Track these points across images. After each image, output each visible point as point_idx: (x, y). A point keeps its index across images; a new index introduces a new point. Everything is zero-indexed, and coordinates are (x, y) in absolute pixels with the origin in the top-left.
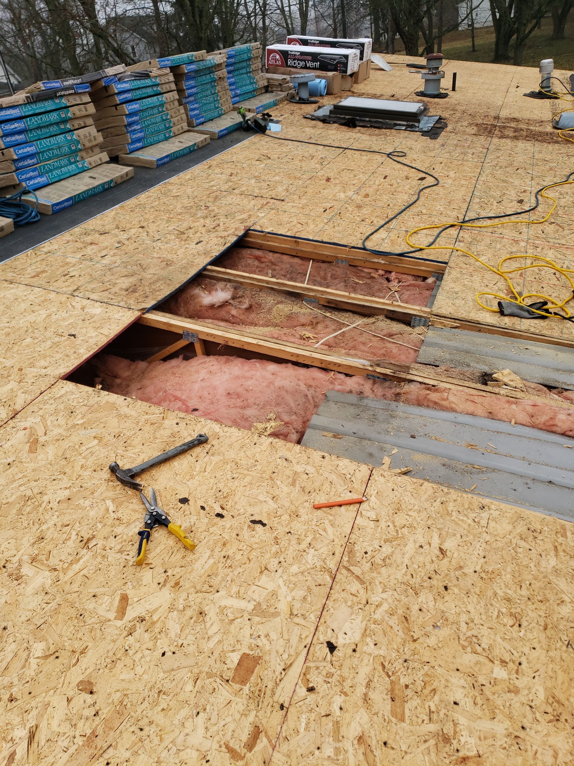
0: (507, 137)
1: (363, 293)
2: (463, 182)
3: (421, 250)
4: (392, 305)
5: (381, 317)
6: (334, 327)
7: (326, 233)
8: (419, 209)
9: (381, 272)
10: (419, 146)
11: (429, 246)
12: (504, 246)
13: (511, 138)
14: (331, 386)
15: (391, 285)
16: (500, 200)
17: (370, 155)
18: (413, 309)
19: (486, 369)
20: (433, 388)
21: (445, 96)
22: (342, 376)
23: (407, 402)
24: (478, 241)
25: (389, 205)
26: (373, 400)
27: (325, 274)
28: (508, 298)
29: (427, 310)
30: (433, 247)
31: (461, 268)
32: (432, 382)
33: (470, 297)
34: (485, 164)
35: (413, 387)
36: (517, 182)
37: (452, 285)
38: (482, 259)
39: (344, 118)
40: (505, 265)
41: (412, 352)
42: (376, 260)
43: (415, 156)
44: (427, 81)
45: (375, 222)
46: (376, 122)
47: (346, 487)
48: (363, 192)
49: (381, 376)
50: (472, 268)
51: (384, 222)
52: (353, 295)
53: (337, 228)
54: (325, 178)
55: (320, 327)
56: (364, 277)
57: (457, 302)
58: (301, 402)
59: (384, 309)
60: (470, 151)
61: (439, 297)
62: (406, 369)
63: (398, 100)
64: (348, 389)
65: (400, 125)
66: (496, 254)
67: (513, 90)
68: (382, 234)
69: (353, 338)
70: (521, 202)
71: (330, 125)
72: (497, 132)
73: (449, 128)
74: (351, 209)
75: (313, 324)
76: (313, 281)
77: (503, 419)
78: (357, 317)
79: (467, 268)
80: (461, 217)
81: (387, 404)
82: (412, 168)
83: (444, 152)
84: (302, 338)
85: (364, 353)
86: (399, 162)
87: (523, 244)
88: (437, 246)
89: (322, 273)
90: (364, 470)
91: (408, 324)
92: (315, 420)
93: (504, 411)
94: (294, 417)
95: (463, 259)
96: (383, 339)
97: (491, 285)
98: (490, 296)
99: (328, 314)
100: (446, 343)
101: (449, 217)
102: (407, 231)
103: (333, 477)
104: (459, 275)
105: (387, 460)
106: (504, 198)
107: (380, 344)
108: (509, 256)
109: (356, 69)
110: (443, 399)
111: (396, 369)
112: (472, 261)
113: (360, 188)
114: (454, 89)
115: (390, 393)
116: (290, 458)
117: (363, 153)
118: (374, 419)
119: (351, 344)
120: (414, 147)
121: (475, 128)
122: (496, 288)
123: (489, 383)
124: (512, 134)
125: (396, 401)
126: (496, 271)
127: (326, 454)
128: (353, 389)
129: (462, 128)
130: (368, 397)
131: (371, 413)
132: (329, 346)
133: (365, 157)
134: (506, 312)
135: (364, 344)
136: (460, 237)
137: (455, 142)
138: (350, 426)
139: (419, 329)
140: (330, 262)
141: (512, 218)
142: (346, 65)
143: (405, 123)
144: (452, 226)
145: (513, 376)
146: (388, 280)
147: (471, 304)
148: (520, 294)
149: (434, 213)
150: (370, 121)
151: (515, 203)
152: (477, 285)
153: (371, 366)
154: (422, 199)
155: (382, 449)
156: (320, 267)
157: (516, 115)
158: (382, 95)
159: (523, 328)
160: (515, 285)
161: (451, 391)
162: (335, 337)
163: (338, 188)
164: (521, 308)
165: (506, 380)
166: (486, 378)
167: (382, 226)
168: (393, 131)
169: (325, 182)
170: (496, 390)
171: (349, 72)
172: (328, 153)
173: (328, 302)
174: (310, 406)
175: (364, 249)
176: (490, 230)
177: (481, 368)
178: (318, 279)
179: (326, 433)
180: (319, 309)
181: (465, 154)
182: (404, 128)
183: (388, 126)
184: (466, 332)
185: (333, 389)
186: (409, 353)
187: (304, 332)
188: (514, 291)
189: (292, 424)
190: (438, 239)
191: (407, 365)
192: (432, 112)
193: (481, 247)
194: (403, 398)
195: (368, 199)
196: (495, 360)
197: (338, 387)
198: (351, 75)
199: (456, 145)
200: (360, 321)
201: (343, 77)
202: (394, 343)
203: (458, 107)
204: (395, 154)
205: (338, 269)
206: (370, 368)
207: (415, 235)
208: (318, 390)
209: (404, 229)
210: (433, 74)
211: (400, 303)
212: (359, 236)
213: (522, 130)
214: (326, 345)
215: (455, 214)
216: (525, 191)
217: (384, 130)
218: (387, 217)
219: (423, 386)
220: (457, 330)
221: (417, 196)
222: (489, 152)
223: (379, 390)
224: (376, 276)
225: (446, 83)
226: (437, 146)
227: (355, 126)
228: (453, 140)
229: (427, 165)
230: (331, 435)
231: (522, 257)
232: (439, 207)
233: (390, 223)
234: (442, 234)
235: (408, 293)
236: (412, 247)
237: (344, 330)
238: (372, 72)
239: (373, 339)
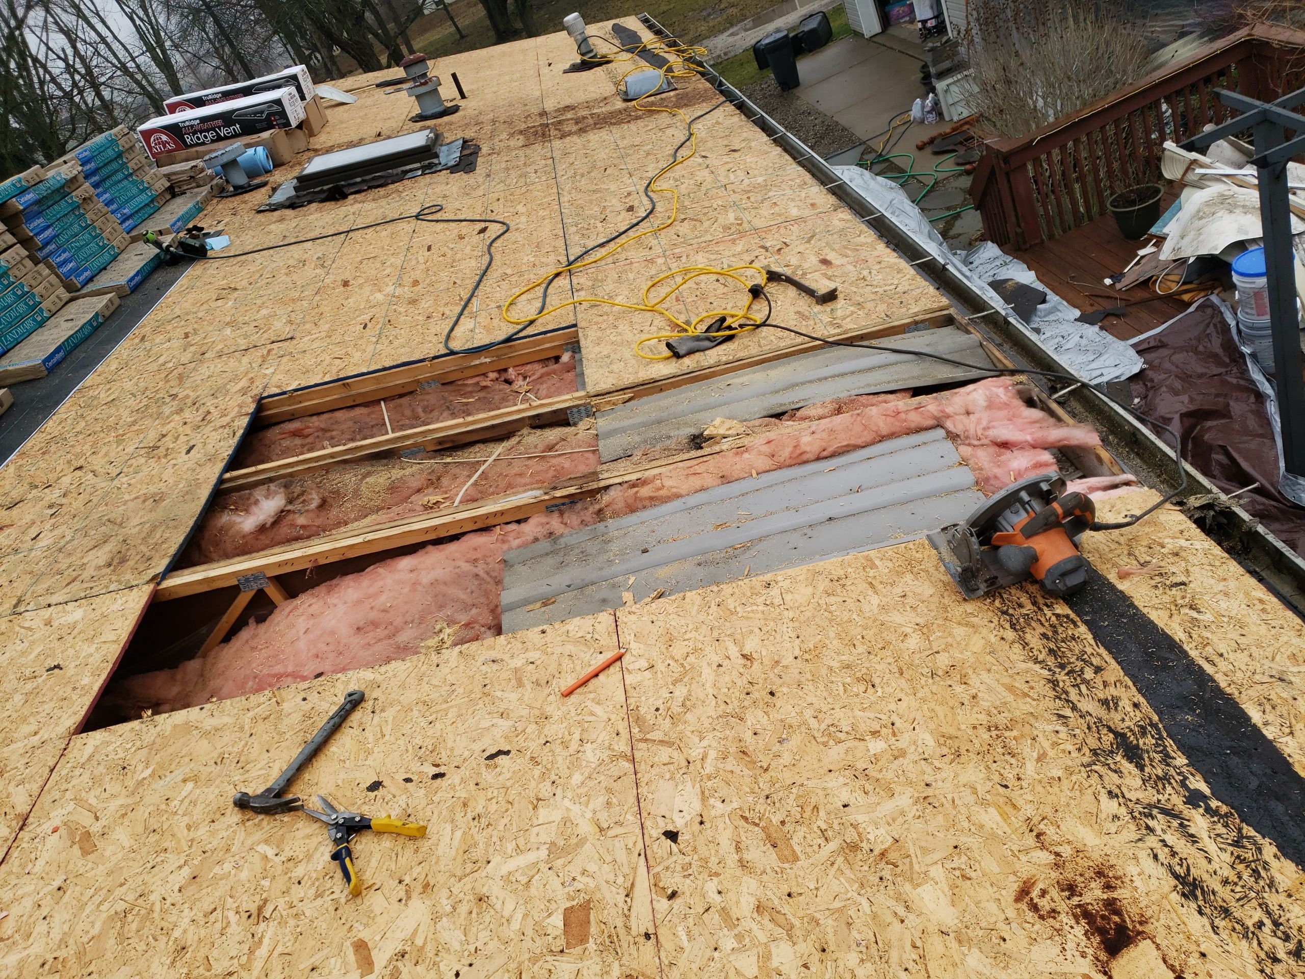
0: (570, 134)
1: (482, 410)
2: (541, 213)
3: (532, 322)
4: (531, 408)
5: (525, 431)
6: (465, 472)
8: (500, 271)
9: (492, 376)
10: (455, 189)
11: (540, 312)
12: (638, 273)
13: (575, 133)
14: (505, 547)
15: (515, 386)
16: (603, 217)
17: (390, 228)
18: (562, 401)
19: (692, 430)
20: (638, 483)
21: (455, 110)
22: (514, 526)
23: (616, 514)
24: (602, 281)
25: (455, 283)
26: (572, 535)
27: (413, 411)
28: (675, 333)
29: (582, 393)
30: (545, 311)
31: (597, 323)
32: (633, 477)
34: (559, 179)
35: (613, 494)
36: (613, 187)
37: (597, 349)
38: (619, 300)
39: (322, 191)
40: (651, 295)
41: (590, 455)
42: (477, 362)
43: (457, 205)
44: (418, 97)
45: (447, 312)
46: (373, 179)
47: (592, 650)
48: (407, 280)
49: (567, 501)
50: (612, 317)
51: (460, 309)
52: (470, 419)
53: (396, 343)
54: (339, 283)
55: (445, 481)
56: (471, 392)
57: (615, 367)
58: (473, 587)
59: (523, 419)
60: (530, 169)
61: (588, 371)
62: (594, 475)
63: (389, 137)
64: (530, 538)
65: (411, 170)
66: (632, 287)
67: (545, 70)
68: (466, 324)
69: (501, 474)
70: (631, 209)
71: (305, 209)
72: (553, 133)
73: (485, 150)
74: (402, 310)
75: (434, 482)
76: (399, 425)
77: (741, 476)
78: (491, 445)
79: (605, 321)
80: (564, 260)
81: (591, 530)
82: (460, 221)
83: (493, 183)
84: (427, 507)
85: (528, 487)
86: (437, 221)
87: (660, 261)
88: (551, 308)
89: (408, 412)
90: (604, 618)
91: (566, 423)
92: (507, 597)
93: (737, 467)
94: (474, 611)
95: (594, 311)
96: (544, 457)
97: (647, 328)
98: (652, 342)
99: (448, 460)
100: (627, 423)
101: (547, 265)
102: (499, 307)
103: (570, 648)
104: (599, 334)
105: (627, 596)
106: (607, 213)
107: (544, 465)
108: (650, 283)
109: (302, 116)
110: (658, 490)
111: (580, 482)
112: (606, 308)
113: (400, 277)
114: (463, 96)
115: (588, 515)
116: (498, 656)
117: (378, 228)
118: (584, 556)
119: (503, 484)
120: (447, 193)
121: (521, 137)
122: (654, 328)
123: (704, 444)
124: (575, 128)
125: (601, 521)
126: (644, 307)
127: (545, 627)
128: (538, 535)
129: (502, 144)
130: (562, 535)
131: (577, 551)
132: (473, 499)
133: (384, 233)
134: (682, 352)
135: (521, 475)
136: (575, 286)
137: (503, 165)
138: (560, 580)
139: (583, 424)
140: (411, 392)
141: (631, 233)
142: (283, 114)
143: (418, 165)
144: (558, 275)
145: (729, 423)
146: (508, 382)
147: (634, 361)
148: (687, 322)
149: (524, 268)
150: (363, 181)
151: (624, 213)
152: (629, 336)
153: (545, 494)
154: (497, 257)
155: (614, 586)
156: (401, 405)
157: (568, 101)
158: (362, 139)
159: (712, 362)
160: (676, 315)
161: (663, 476)
162: (475, 484)
163: (367, 289)
164: (698, 339)
165: (722, 431)
166: (698, 440)
167: (461, 314)
168: (405, 182)
169: (342, 289)
170: (717, 448)
171: (294, 123)
172: (324, 248)
173: (438, 443)
174: (489, 587)
175: (452, 353)
176: (610, 260)
177: (685, 432)
178: (407, 421)
179: (530, 607)
180: (430, 458)
181: (524, 175)
182: (420, 172)
183: (395, 178)
184: (645, 399)
185: (510, 549)
186: (587, 459)
187: (426, 499)
188: (678, 322)
189: (475, 620)
190: (548, 300)
191: (592, 471)
192: (449, 137)
193: (609, 286)
194: (608, 513)
195: (420, 286)
196: (698, 416)
197: (516, 542)
198: (300, 126)
199: (508, 169)
200: (499, 449)
201: (287, 133)
202: (560, 455)
203: (481, 118)
204: (426, 212)
205: (428, 397)
206: (547, 497)
207: (513, 306)
208: (489, 560)
209: (493, 305)
210: (422, 84)
211: (540, 401)
212: (434, 339)
213: (584, 118)
215: (552, 258)
216: (629, 194)
217: (391, 186)
218: (461, 299)
219: (624, 486)
220: (633, 402)
221: (488, 256)
222: (556, 161)
223: (573, 519)
224: (488, 383)
225: (448, 91)
226: (480, 180)
227: (345, 196)
228: (499, 164)
229: (479, 209)
230: (539, 604)
231: (667, 277)
232: (526, 258)
233: (470, 306)
234: (549, 291)
235: (545, 386)
236: (518, 324)
237: (483, 468)
238: (328, 112)
239: (530, 462)
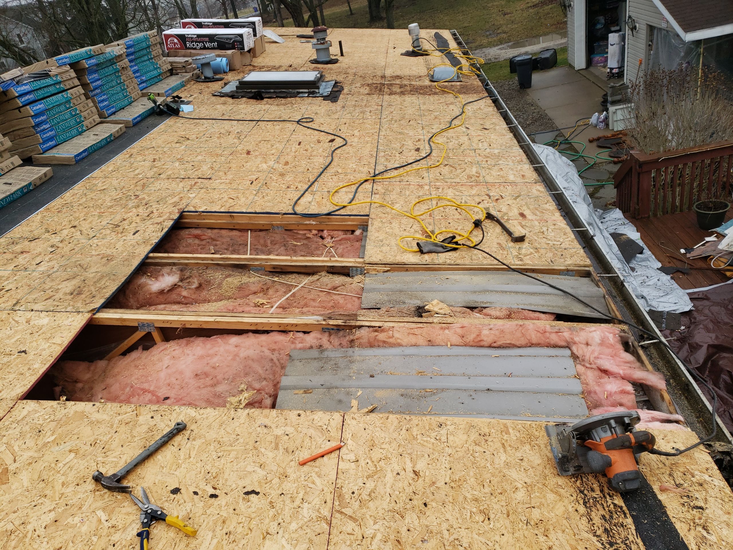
0: (395, 93)
1: (303, 253)
2: (367, 139)
3: (344, 207)
4: (330, 261)
5: (323, 273)
6: (284, 290)
7: (258, 204)
8: (335, 169)
9: (314, 232)
10: (323, 111)
11: (350, 203)
12: (412, 192)
13: (398, 93)
14: (293, 346)
15: (325, 242)
16: (401, 150)
17: (281, 124)
18: (349, 261)
19: (419, 303)
20: (379, 329)
21: (335, 61)
22: (301, 335)
23: (361, 346)
24: (390, 191)
25: (308, 170)
26: (332, 351)
27: (265, 241)
28: (423, 237)
29: (361, 260)
30: (353, 203)
31: (380, 218)
32: (378, 324)
33: (393, 242)
34: (382, 120)
35: (363, 333)
36: (411, 133)
37: (377, 234)
38: (397, 206)
39: (251, 92)
40: (416, 208)
41: (357, 300)
42: (308, 222)
43: (322, 121)
44: (317, 50)
45: (299, 187)
46: (280, 92)
47: (324, 437)
48: (282, 160)
49: (335, 328)
50: (390, 216)
51: (307, 186)
52: (294, 258)
53: (266, 198)
54: (245, 151)
55: (271, 292)
56: (300, 239)
57: (384, 248)
58: (268, 367)
59: (324, 266)
60: (368, 110)
61: (368, 247)
62: (355, 317)
63: (295, 69)
64: (308, 345)
65: (302, 93)
66: (407, 200)
67: (391, 50)
68: (308, 197)
69: (303, 297)
70: (418, 150)
71: (239, 100)
72: (386, 90)
73: (346, 90)
74: (275, 178)
75: (264, 291)
76: (255, 250)
77: (441, 344)
78: (302, 276)
79: (386, 217)
80: (372, 171)
81: (344, 352)
82: (321, 131)
83: (345, 113)
84: (257, 305)
85: (317, 309)
86: (308, 128)
87: (427, 187)
88: (357, 202)
89: (262, 241)
90: (337, 417)
91: (348, 275)
92: (284, 381)
93: (440, 337)
94: (264, 383)
95: (379, 209)
96: (329, 293)
97: (408, 229)
98: (409, 239)
99: (276, 279)
100: (382, 286)
101: (362, 173)
102: (329, 192)
103: (312, 431)
104: (380, 225)
105: (354, 403)
106: (404, 149)
107: (329, 298)
108: (417, 201)
110: (390, 337)
111: (346, 318)
112: (388, 210)
113: (279, 157)
114: (342, 55)
115: (345, 341)
116: (269, 424)
117: (275, 123)
118: (336, 368)
119: (302, 303)
120: (319, 112)
121: (368, 88)
122: (412, 230)
123: (423, 314)
124: (398, 90)
125: (352, 347)
126: (410, 215)
127: (301, 412)
128: (313, 345)
129: (356, 89)
130: (327, 348)
131: (332, 362)
132: (285, 308)
133: (278, 127)
134: (425, 251)
135: (314, 300)
136: (374, 190)
137: (353, 103)
138: (317, 380)
139: (358, 278)
140: (267, 230)
141: (414, 165)
142: (242, 42)
143: (306, 90)
144: (366, 181)
145: (442, 305)
146: (323, 238)
147: (396, 248)
148: (433, 232)
149: (349, 171)
150: (274, 92)
151: (413, 152)
152: (397, 231)
153: (324, 320)
154: (336, 159)
155: (349, 394)
156: (259, 236)
157: (398, 73)
158: (280, 67)
159: (441, 262)
160: (427, 225)
161: (394, 329)
162: (288, 299)
163: (259, 159)
164: (436, 245)
165: (436, 309)
166: (420, 311)
167: (307, 190)
168: (297, 99)
169: (245, 155)
170: (430, 320)
171: (247, 49)
172: (242, 127)
173: (274, 268)
174: (277, 369)
175: (295, 214)
176: (398, 179)
177: (414, 302)
178: (260, 248)
179: (296, 391)
180: (266, 275)
181: (363, 112)
182: (306, 95)
183: (292, 95)
184: (396, 273)
185: (295, 349)
186: (355, 301)
187: (257, 300)
188: (427, 230)
189: (264, 390)
190: (357, 195)
191: (354, 313)
192: (328, 77)
193: (393, 196)
194: (357, 344)
195: (288, 166)
196: (425, 294)
197: (300, 346)
199: (355, 106)
200: (306, 280)
201: (242, 54)
202: (339, 294)
203: (349, 71)
204: (304, 120)
205: (275, 235)
206: (324, 323)
207: (337, 194)
208: (282, 352)
209: (326, 190)
210: (321, 44)
211: (337, 258)
212: (288, 202)
213: (406, 85)
214: (282, 308)
215: (366, 169)
216: (419, 140)
217: (289, 99)
218: (309, 181)
219: (371, 329)
220: (388, 273)
221: (330, 158)
222: (383, 108)
223: (336, 341)
224: (311, 236)
225: (334, 50)
226: (339, 108)
227: (262, 98)
228: (351, 101)
229: (333, 127)
230: (302, 391)
231: (428, 199)
232: (351, 165)
233: (313, 186)
234: (359, 189)
235: (342, 246)
236: (336, 206)
237: (294, 291)
238: (267, 46)
239: (321, 294)
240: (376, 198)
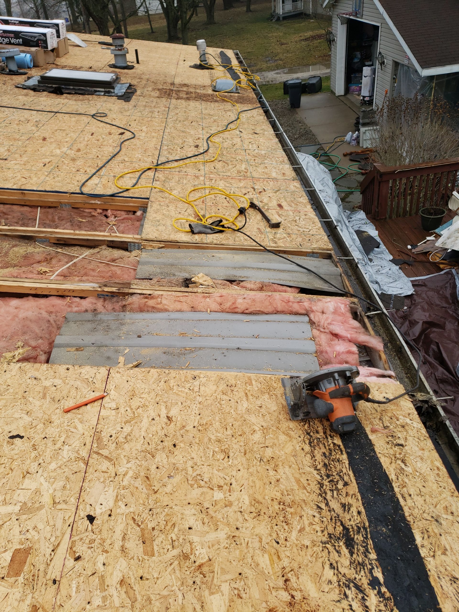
0: (182, 98)
1: (87, 229)
2: (153, 134)
3: (127, 190)
4: (110, 236)
5: (104, 247)
6: (66, 260)
7: (48, 183)
8: (122, 158)
9: (99, 211)
10: (116, 108)
11: (133, 186)
12: (189, 181)
13: (184, 99)
14: (69, 309)
15: (109, 220)
16: (182, 146)
17: (77, 117)
18: (128, 237)
19: (187, 276)
20: (149, 296)
21: (132, 68)
22: (78, 300)
23: (132, 310)
24: (169, 179)
25: (98, 157)
26: (105, 314)
27: (53, 217)
28: (196, 220)
29: (139, 237)
30: (136, 187)
31: (159, 201)
32: (148, 292)
33: (169, 223)
34: (168, 120)
35: (134, 299)
36: (192, 132)
37: (155, 215)
38: (175, 192)
39: (52, 87)
40: (191, 195)
41: (132, 271)
42: (93, 202)
43: (114, 116)
44: (115, 55)
45: (88, 171)
46: (79, 89)
47: (90, 388)
48: (75, 148)
49: (110, 294)
50: (168, 200)
51: (95, 171)
52: (77, 232)
53: (57, 179)
54: (41, 138)
55: (54, 261)
56: (86, 216)
57: (160, 228)
58: (45, 327)
59: (104, 240)
60: (156, 110)
61: (146, 226)
62: (128, 285)
63: (95, 71)
64: (84, 309)
65: (99, 91)
66: (183, 187)
67: (181, 62)
68: (95, 180)
69: (83, 267)
70: (197, 146)
71: (40, 93)
72: (174, 95)
73: (138, 92)
74: (66, 162)
75: (48, 260)
76: (43, 224)
77: (202, 310)
78: (84, 249)
79: (164, 201)
80: (155, 162)
81: (116, 315)
82: (113, 125)
83: (136, 111)
84: (40, 273)
85: (95, 278)
86: (102, 121)
87: (202, 178)
88: (140, 186)
89: (50, 217)
90: (103, 371)
91: (126, 249)
92: (59, 340)
93: (202, 304)
94: (40, 341)
95: (160, 194)
96: (108, 264)
97: (183, 212)
98: (183, 221)
99: (59, 250)
100: (156, 260)
101: (146, 162)
102: (115, 176)
103: (78, 383)
104: (158, 207)
105: (121, 359)
106: (185, 144)
107: (107, 269)
108: (193, 189)
109: (55, 46)
110: (158, 304)
111: (120, 286)
112: (167, 195)
113: (72, 145)
114: (138, 62)
115: (118, 306)
116: (39, 376)
117: (72, 115)
118: (108, 329)
119: (82, 272)
120: (112, 109)
121: (158, 92)
122: (186, 213)
123: (190, 285)
124: (185, 96)
125: (123, 311)
126: (185, 201)
127: (70, 366)
128: (88, 308)
129: (147, 93)
130: (101, 312)
131: (105, 324)
132: (65, 276)
133: (74, 119)
134: (195, 231)
135: (93, 270)
136: (156, 177)
137: (144, 103)
138: (89, 339)
139: (135, 253)
140: (55, 207)
141: (192, 159)
142: (45, 42)
143: (103, 90)
144: (149, 169)
145: (206, 278)
146: (106, 217)
147: (170, 228)
148: (204, 216)
149: (134, 160)
150: (73, 89)
151: (193, 148)
152: (173, 213)
153: (100, 287)
154: (124, 149)
155: (117, 351)
156: (48, 212)
157: (186, 82)
158: (81, 67)
159: (209, 241)
160: (200, 210)
161: (163, 297)
162: (68, 268)
163: (54, 145)
164: (205, 227)
165: (201, 281)
166: (188, 282)
167: (94, 174)
168: (94, 96)
169: (41, 141)
170: (195, 290)
171: (50, 48)
172: (41, 117)
173: (58, 240)
174: (53, 329)
175: (82, 193)
176: (177, 170)
177: (183, 275)
178: (48, 222)
179: (69, 349)
180: (50, 247)
181: (152, 112)
182: (103, 94)
183: (90, 93)
184: (169, 250)
185: (71, 312)
186: (130, 272)
187: (40, 268)
188: (199, 214)
189: (39, 347)
190: (140, 180)
191: (128, 282)
192: (123, 80)
193: (172, 184)
194: (128, 308)
195: (80, 153)
196: (193, 268)
197: (75, 309)
198: (53, 50)
199: (145, 106)
200: (87, 252)
201: (45, 52)
202: (117, 266)
203: (143, 76)
204: (98, 115)
205: (63, 212)
206: (99, 289)
207: (122, 178)
208: (58, 314)
209: (112, 174)
210: (119, 50)
211: (118, 234)
212: (76, 183)
213: (191, 93)
214: (62, 276)
215: (150, 159)
216: (199, 138)
217: (87, 96)
218: (98, 166)
219: (142, 296)
220: (163, 249)
221: (119, 148)
222: (170, 110)
223: (109, 306)
224: (96, 214)
225: (131, 57)
226: (131, 107)
227: (62, 93)
228: (142, 102)
229: (124, 122)
230: (74, 349)
231: (202, 188)
232: (137, 155)
233: (101, 171)
234: (142, 176)
235: (123, 225)
236: (120, 188)
237: (75, 261)
238: (70, 48)
239: (100, 265)
240: (157, 184)
